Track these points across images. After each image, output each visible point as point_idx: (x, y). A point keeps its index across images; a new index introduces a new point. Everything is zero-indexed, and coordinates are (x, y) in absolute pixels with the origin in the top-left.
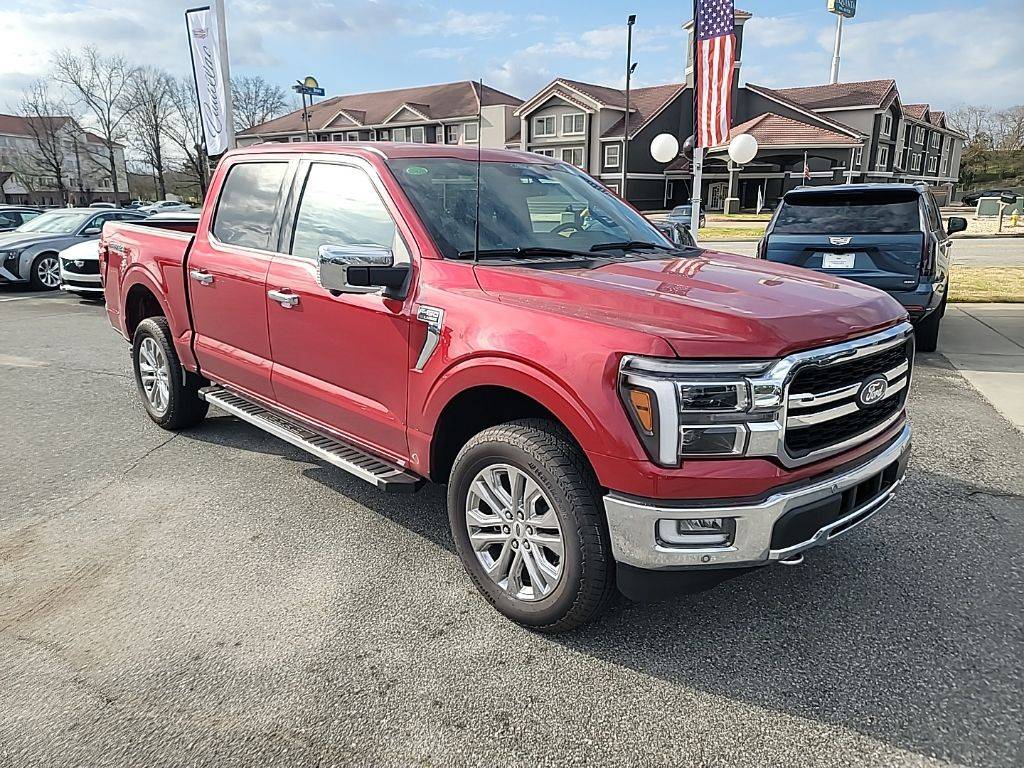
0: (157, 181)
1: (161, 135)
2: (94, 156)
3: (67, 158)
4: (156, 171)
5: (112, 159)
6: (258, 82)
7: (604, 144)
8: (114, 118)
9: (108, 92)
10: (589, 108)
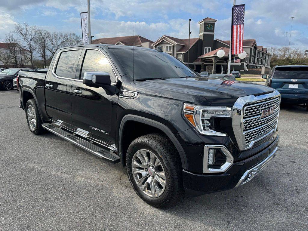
0: (44, 62)
1: (46, 49)
2: (26, 55)
3: (18, 55)
4: (44, 59)
5: (31, 56)
6: (74, 34)
7: (177, 54)
8: (32, 44)
9: (31, 37)
10: (173, 44)
